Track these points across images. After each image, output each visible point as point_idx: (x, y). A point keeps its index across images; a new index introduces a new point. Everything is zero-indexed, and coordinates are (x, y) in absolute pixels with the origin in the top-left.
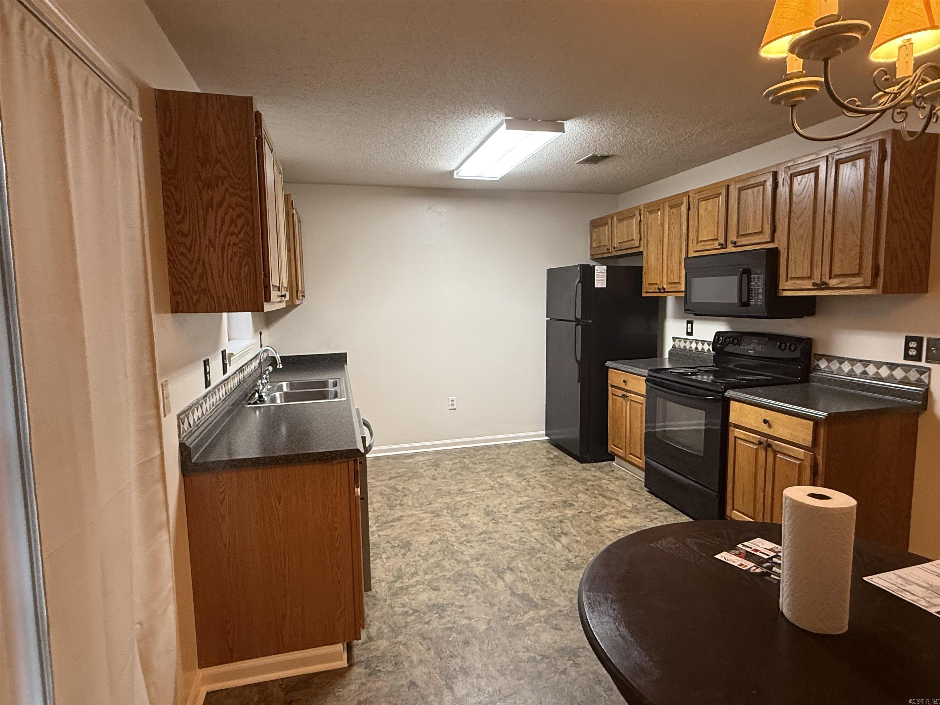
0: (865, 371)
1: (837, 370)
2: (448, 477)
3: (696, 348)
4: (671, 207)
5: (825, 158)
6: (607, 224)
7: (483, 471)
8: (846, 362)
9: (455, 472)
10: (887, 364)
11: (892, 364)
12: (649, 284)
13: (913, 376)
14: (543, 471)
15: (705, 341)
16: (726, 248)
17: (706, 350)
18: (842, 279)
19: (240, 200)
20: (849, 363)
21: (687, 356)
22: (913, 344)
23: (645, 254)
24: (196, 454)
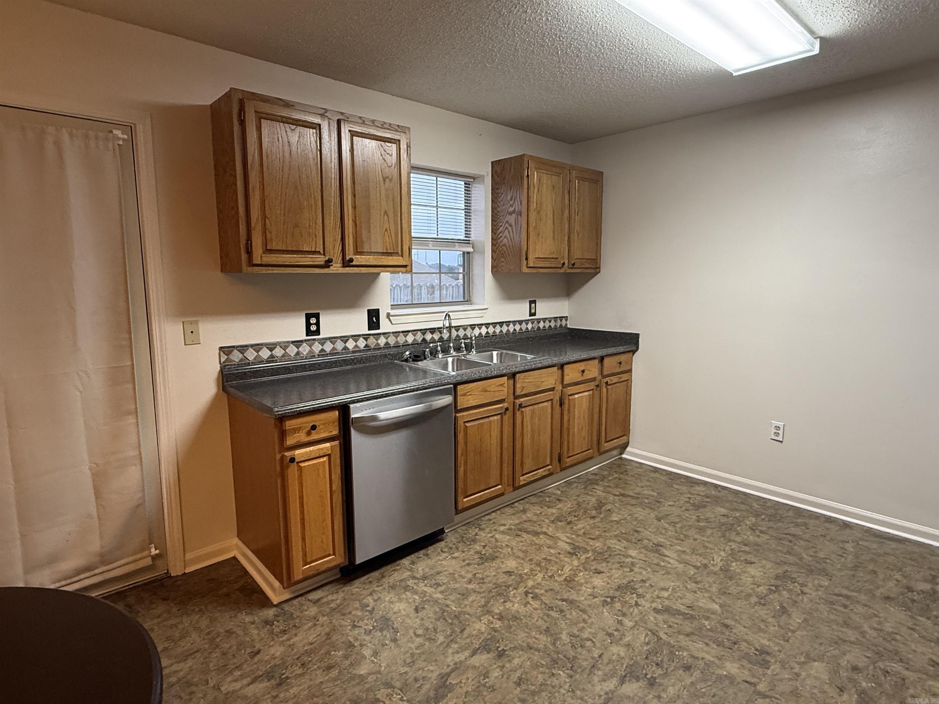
24: (235, 380)
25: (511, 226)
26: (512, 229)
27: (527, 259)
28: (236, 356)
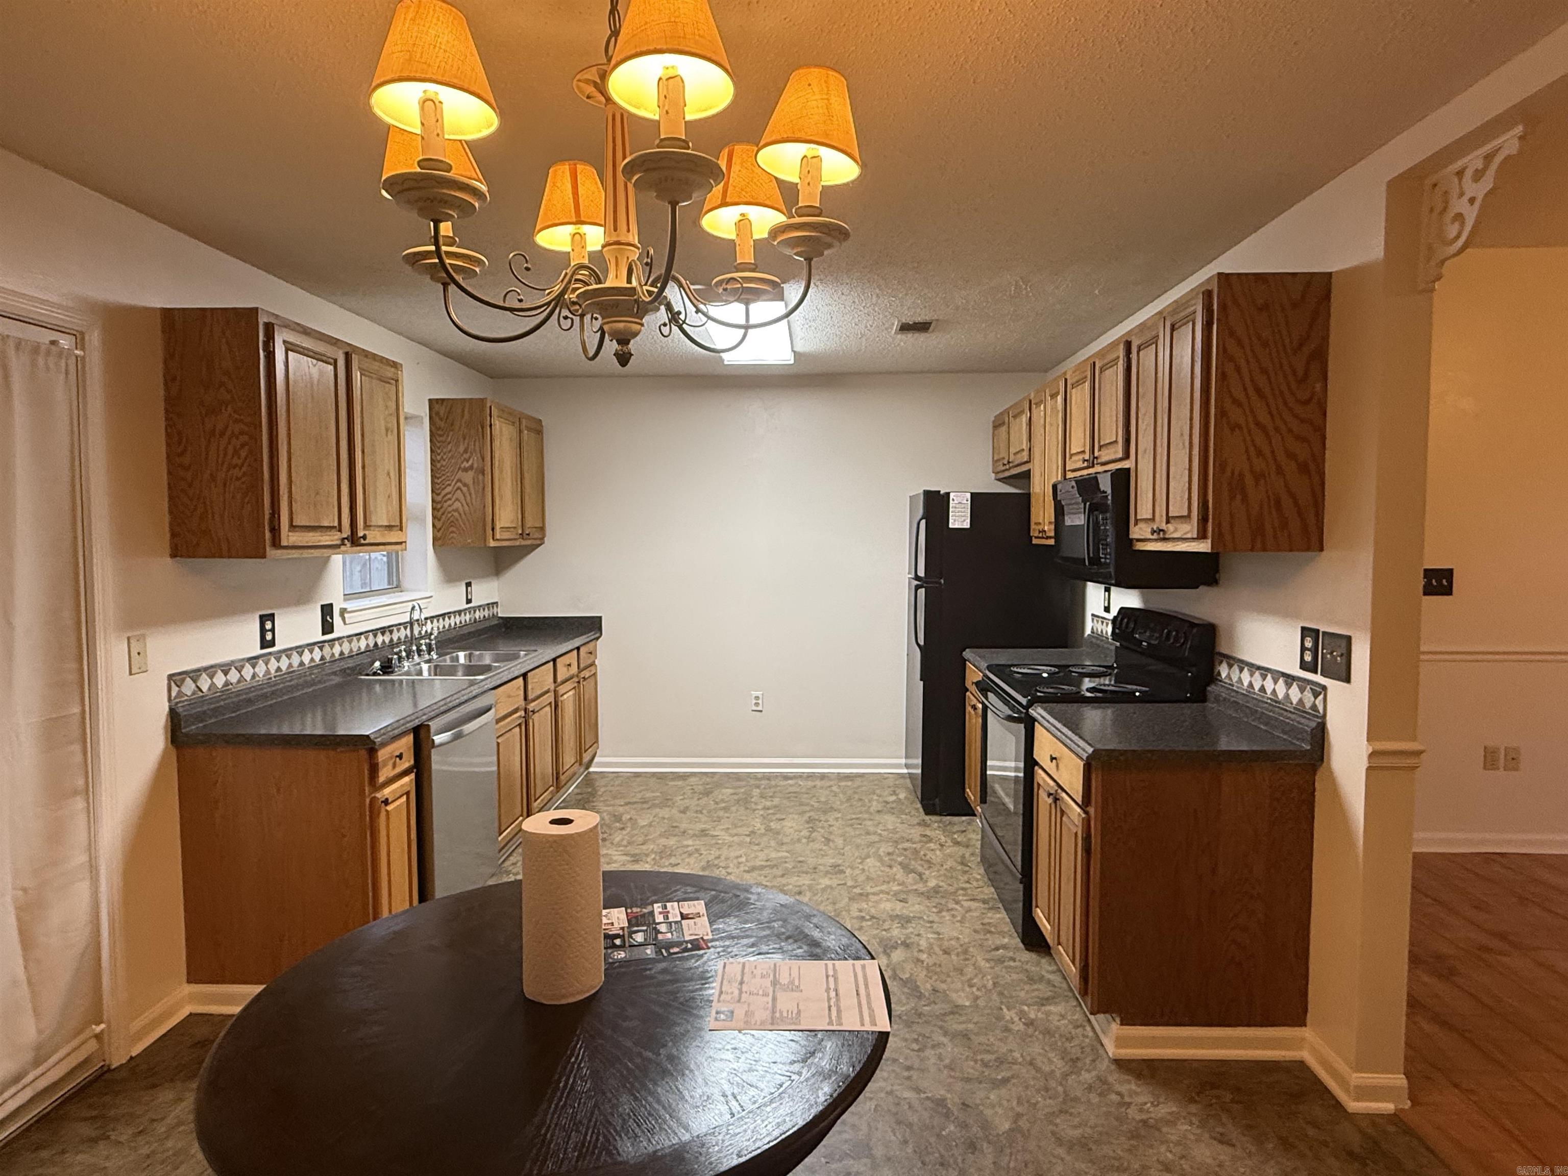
0: (1263, 686)
1: (1237, 682)
6: (1005, 422)
8: (1246, 669)
10: (1284, 675)
11: (1289, 676)
12: (1035, 524)
13: (1308, 699)
16: (1093, 466)
18: (1176, 525)
19: (242, 426)
20: (1249, 671)
22: (1309, 643)
23: (1032, 474)
24: (193, 724)
25: (465, 485)
26: (469, 490)
27: (493, 529)
28: (189, 687)
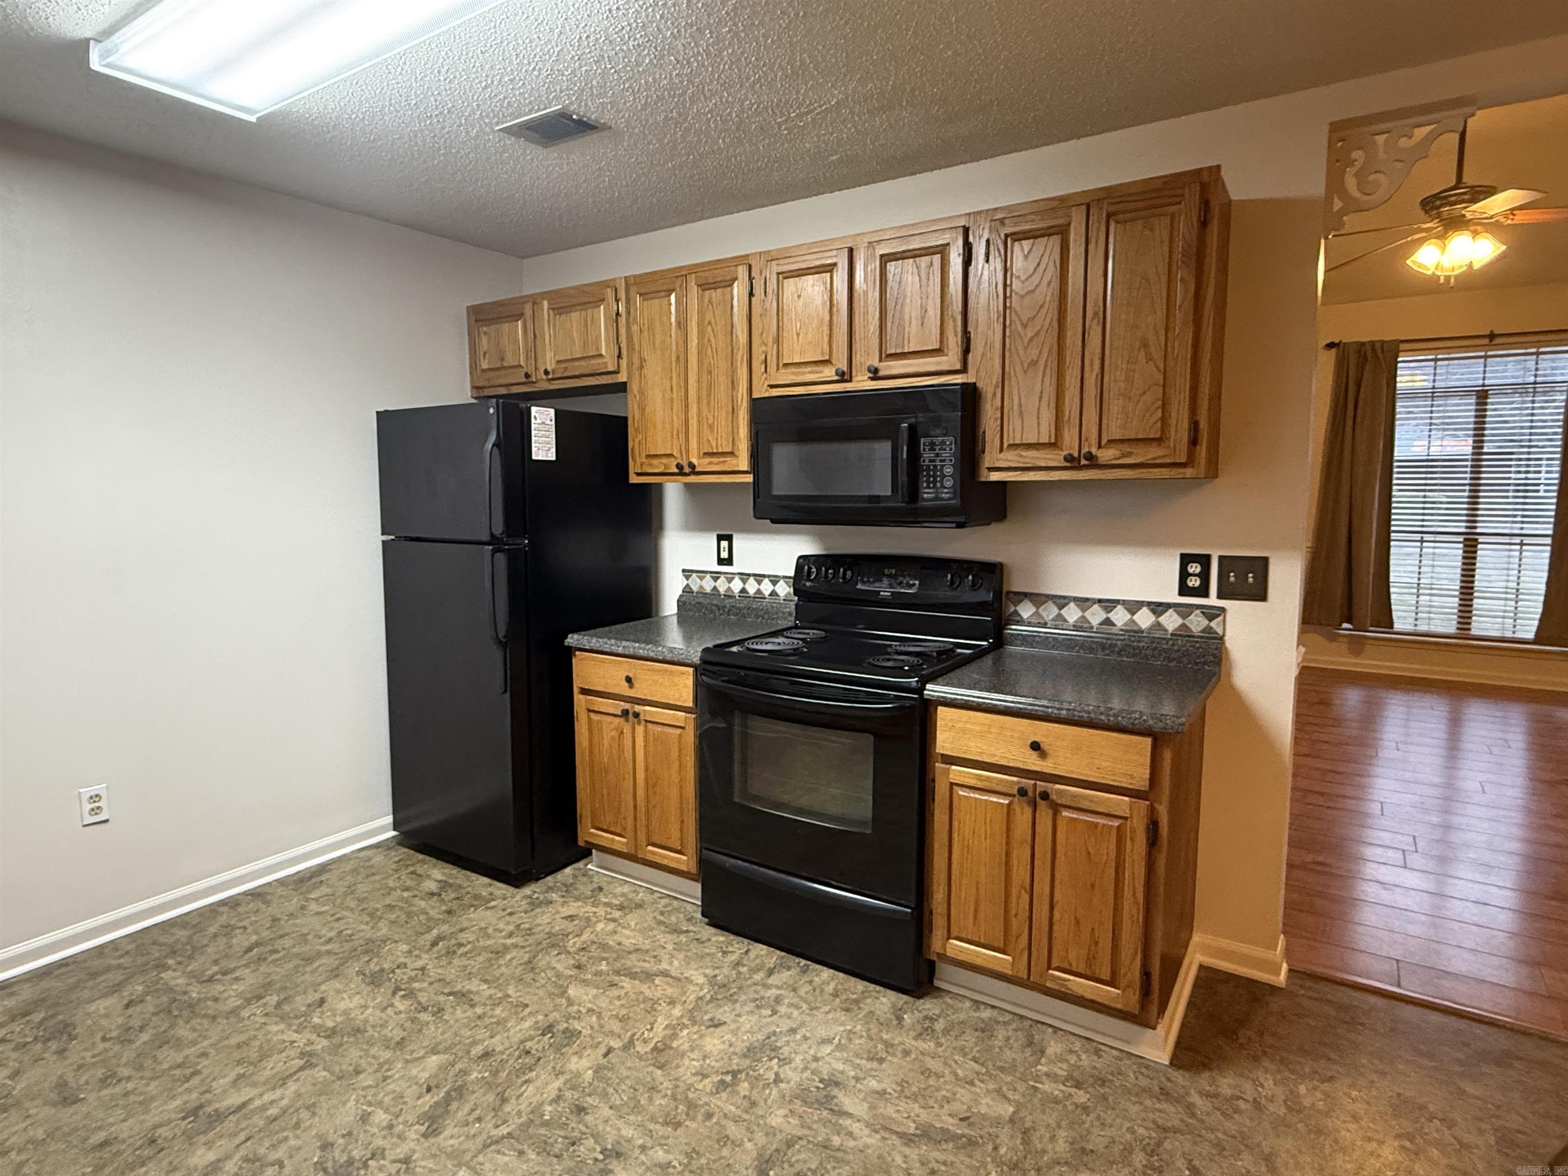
0: (1108, 619)
1: (1053, 620)
2: (125, 1072)
3: (743, 590)
4: (704, 286)
5: (1084, 207)
6: (521, 316)
7: (248, 1001)
8: (1072, 605)
9: (145, 1037)
10: (1149, 604)
11: (1160, 604)
12: (648, 456)
13: (1197, 623)
14: (434, 944)
15: (764, 576)
16: (850, 381)
17: (767, 593)
18: (1126, 448)
20: (1078, 606)
21: (724, 607)
22: (1194, 568)
23: (634, 387)
